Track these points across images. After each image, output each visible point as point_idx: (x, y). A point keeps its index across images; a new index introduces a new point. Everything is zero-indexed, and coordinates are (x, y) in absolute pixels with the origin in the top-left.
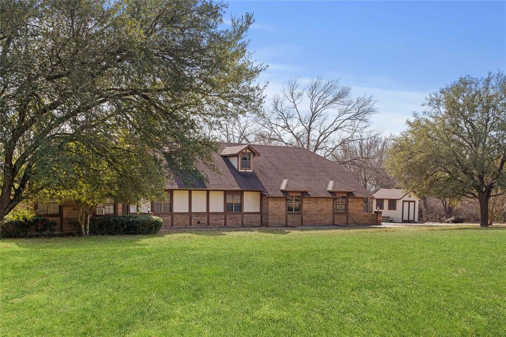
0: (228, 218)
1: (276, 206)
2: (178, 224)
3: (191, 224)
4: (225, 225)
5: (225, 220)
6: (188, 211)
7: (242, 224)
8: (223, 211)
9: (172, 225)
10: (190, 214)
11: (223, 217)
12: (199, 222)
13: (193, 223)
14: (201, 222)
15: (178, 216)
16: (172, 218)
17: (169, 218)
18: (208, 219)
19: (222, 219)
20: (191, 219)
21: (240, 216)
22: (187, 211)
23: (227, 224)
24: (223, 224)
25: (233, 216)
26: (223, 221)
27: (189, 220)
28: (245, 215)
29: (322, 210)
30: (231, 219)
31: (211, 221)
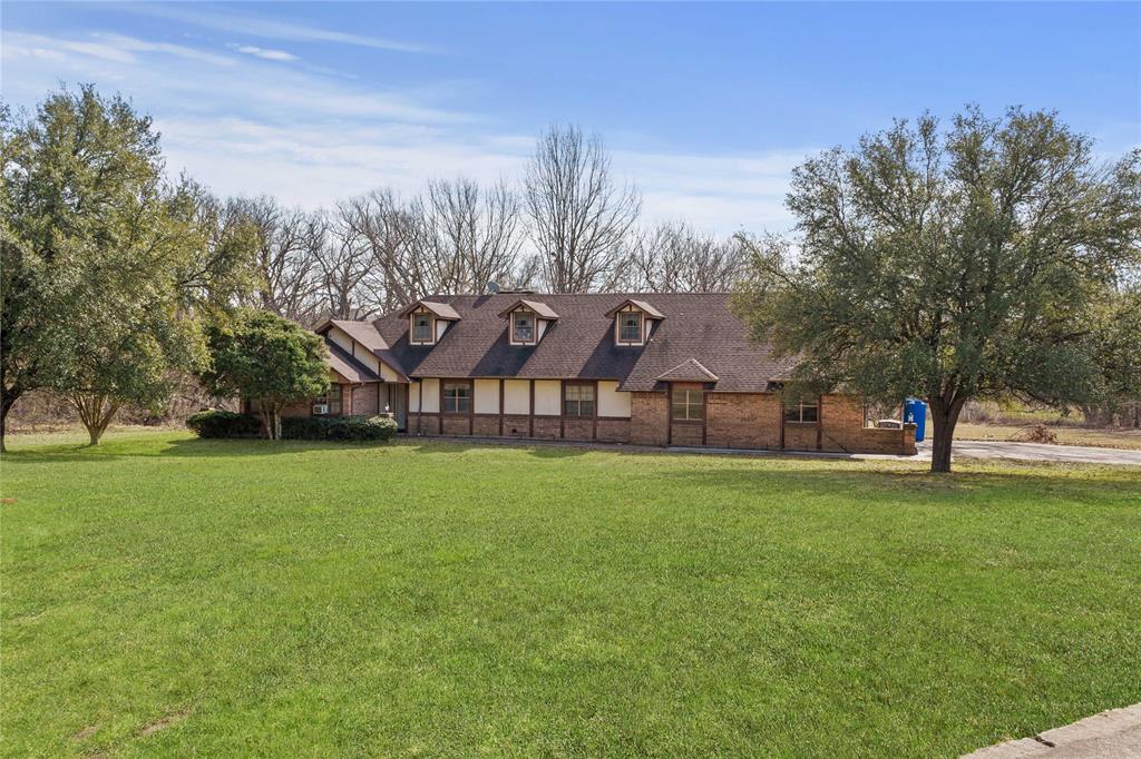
0: (567, 426)
1: (647, 407)
2: (481, 432)
3: (501, 432)
4: (562, 435)
5: (562, 429)
6: (498, 412)
7: (594, 436)
8: (559, 414)
9: (471, 434)
10: (501, 417)
11: (559, 424)
12: (514, 431)
13: (504, 431)
14: (518, 429)
15: (481, 419)
16: (471, 423)
17: (467, 421)
18: (532, 425)
19: (556, 427)
20: (501, 424)
21: (589, 422)
22: (496, 411)
23: (566, 435)
24: (559, 435)
25: (577, 423)
26: (559, 430)
27: (497, 426)
28: (600, 422)
29: (753, 418)
30: (573, 427)
31: (537, 430)
